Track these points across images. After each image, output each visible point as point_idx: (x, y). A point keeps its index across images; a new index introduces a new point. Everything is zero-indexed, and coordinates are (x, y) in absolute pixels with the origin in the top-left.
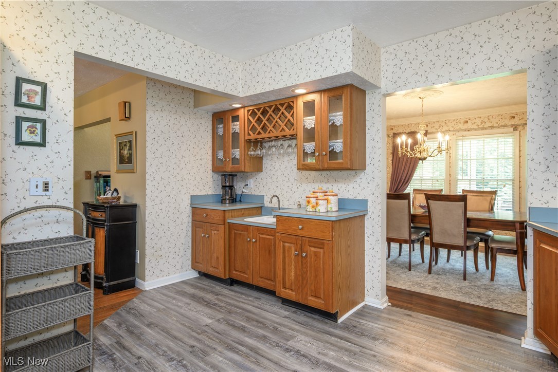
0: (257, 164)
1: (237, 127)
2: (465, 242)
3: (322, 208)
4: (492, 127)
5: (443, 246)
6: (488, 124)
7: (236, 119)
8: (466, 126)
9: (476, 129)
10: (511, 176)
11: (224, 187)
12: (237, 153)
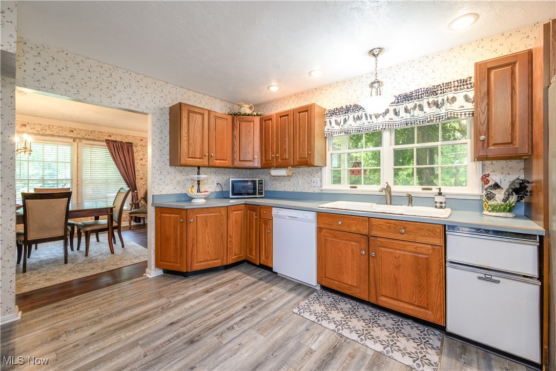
2: (66, 232)
10: (69, 177)
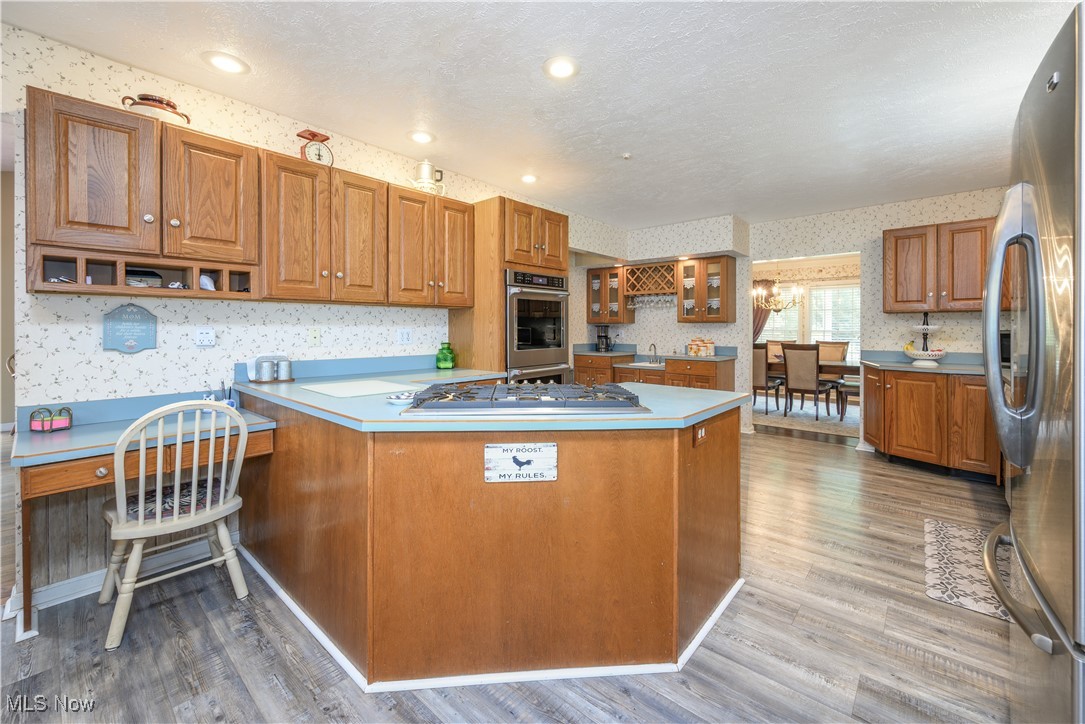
0: (631, 317)
1: (614, 283)
2: (817, 387)
3: (703, 354)
4: (846, 277)
5: (797, 391)
6: (843, 274)
7: (615, 276)
8: (820, 275)
9: (830, 279)
11: (599, 337)
12: (615, 307)
